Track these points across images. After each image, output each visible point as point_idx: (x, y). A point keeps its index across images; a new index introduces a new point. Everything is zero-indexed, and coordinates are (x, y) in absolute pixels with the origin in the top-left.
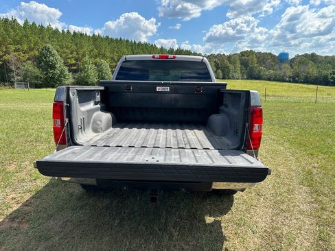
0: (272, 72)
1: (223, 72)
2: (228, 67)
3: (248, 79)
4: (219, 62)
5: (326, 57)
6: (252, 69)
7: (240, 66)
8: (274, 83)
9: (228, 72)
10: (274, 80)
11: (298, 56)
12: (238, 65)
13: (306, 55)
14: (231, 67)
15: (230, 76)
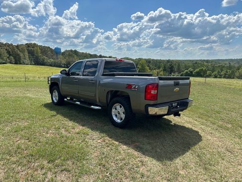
0: (52, 60)
1: (15, 58)
2: (19, 55)
3: (35, 64)
4: (10, 50)
5: (83, 53)
6: (37, 58)
7: (27, 54)
8: (55, 68)
9: (20, 58)
10: (54, 66)
11: (67, 51)
12: (26, 53)
13: (71, 51)
14: (21, 55)
15: (22, 62)
